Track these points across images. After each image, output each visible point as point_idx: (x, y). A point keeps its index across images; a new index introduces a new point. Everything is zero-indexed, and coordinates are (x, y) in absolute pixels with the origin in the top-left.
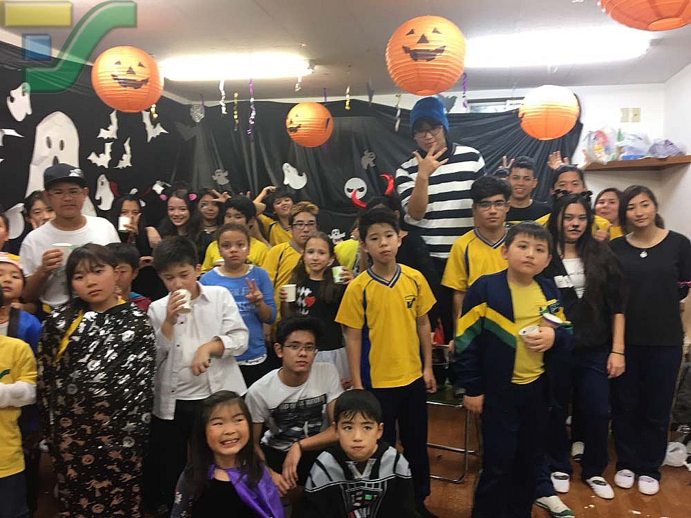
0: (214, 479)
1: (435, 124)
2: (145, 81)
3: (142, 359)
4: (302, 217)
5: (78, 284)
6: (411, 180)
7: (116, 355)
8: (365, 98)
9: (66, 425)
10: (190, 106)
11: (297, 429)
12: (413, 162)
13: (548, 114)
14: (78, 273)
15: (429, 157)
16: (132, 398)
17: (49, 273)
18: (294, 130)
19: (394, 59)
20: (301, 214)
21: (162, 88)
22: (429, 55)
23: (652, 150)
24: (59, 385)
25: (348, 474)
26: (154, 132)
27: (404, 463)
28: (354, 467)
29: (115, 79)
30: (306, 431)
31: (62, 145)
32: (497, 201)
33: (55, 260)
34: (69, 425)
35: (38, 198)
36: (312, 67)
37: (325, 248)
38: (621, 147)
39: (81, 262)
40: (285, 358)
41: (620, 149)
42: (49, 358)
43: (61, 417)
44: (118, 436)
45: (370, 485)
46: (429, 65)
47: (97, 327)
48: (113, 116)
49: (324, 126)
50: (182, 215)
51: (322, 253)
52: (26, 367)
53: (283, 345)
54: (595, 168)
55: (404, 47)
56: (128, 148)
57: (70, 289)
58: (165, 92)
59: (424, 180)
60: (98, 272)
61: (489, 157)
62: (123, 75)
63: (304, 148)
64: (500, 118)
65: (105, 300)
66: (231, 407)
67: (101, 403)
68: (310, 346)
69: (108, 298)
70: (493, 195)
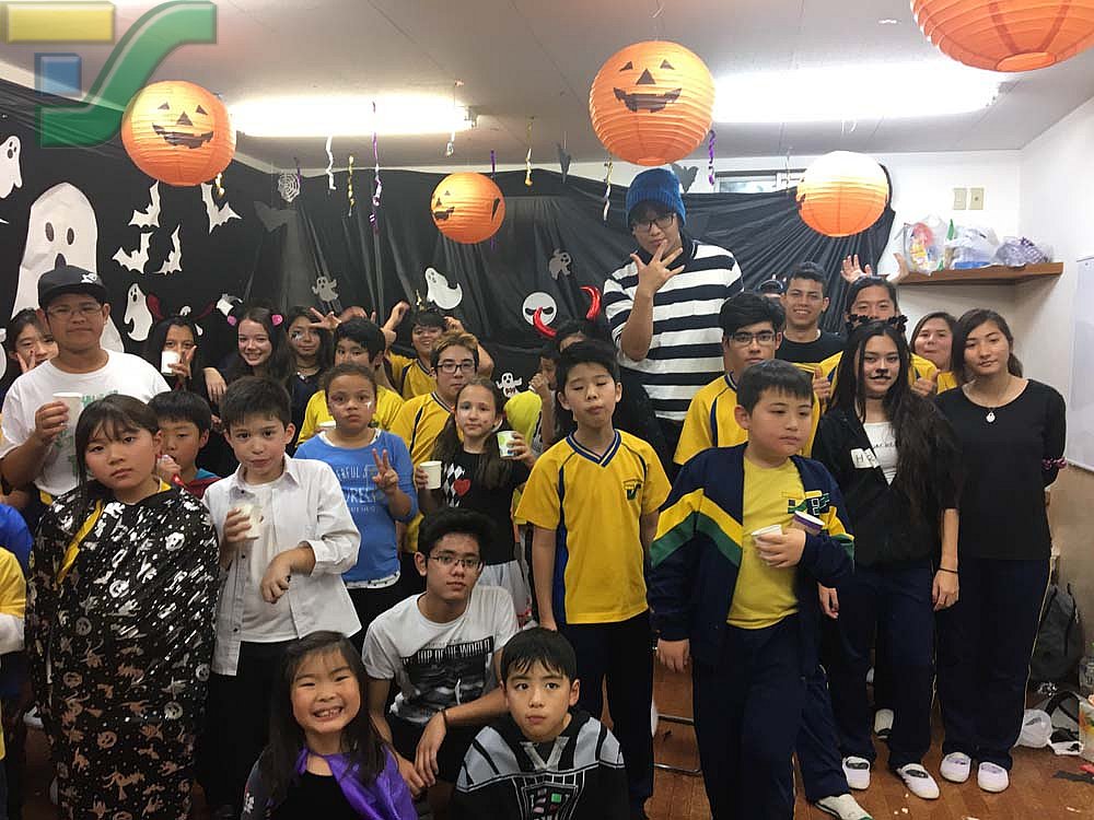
0: (306, 771)
1: (664, 210)
2: (208, 137)
3: (197, 578)
4: (452, 353)
5: (93, 458)
6: (627, 297)
7: (154, 572)
8: (556, 168)
9: (73, 684)
10: (277, 176)
11: (444, 690)
12: (631, 270)
13: (842, 197)
14: (94, 441)
15: (656, 263)
16: (180, 640)
17: (47, 440)
18: (444, 216)
19: (601, 107)
20: (450, 348)
21: (234, 149)
22: (655, 103)
23: (1002, 254)
24: (63, 619)
25: (525, 762)
26: (218, 216)
27: (612, 743)
28: (534, 751)
29: (158, 133)
30: (458, 696)
31: (71, 236)
32: (763, 332)
33: (57, 418)
34: (77, 684)
35: (30, 321)
36: (472, 117)
37: (490, 402)
38: (954, 249)
39: (100, 424)
40: (429, 578)
41: (952, 252)
42: (47, 578)
43: (64, 671)
44: (157, 701)
45: (559, 780)
46: (655, 118)
47: (125, 528)
48: (154, 190)
49: (491, 210)
50: (259, 348)
51: (483, 408)
52: (11, 592)
53: (428, 556)
54: (915, 282)
55: (616, 90)
56: (177, 243)
57: (81, 466)
58: (240, 154)
59: (647, 299)
60: (128, 440)
61: (748, 263)
62: (172, 127)
63: (460, 244)
64: (767, 202)
65: (139, 485)
66: (330, 657)
67: (129, 649)
68: (470, 558)
69: (144, 481)
70: (757, 321)
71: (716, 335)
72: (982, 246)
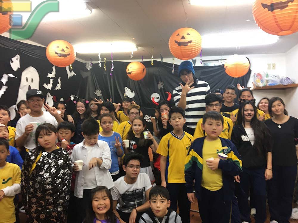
2: (69, 55)
3: (66, 172)
4: (134, 110)
5: (40, 140)
6: (179, 95)
7: (55, 170)
8: (160, 60)
9: (34, 201)
10: (86, 63)
11: (132, 203)
12: (180, 88)
13: (237, 67)
14: (41, 135)
15: (187, 86)
16: (62, 189)
18: (130, 73)
19: (172, 45)
20: (132, 109)
21: (75, 57)
23: (281, 81)
24: (31, 183)
26: (70, 74)
27: (179, 218)
28: (157, 220)
29: (56, 54)
30: (136, 204)
31: (32, 80)
32: (217, 104)
34: (35, 201)
35: (23, 103)
36: (137, 48)
37: (141, 123)
39: (42, 131)
40: (127, 172)
41: (267, 81)
42: (27, 172)
43: (32, 197)
44: (56, 205)
46: (186, 48)
47: (48, 159)
48: (54, 68)
49: (142, 72)
50: (82, 110)
51: (140, 125)
53: (126, 166)
54: (258, 89)
55: (175, 41)
56: (59, 81)
57: (37, 142)
58: (77, 58)
59: (184, 95)
60: (49, 135)
62: (60, 52)
63: (134, 81)
64: (216, 68)
65: (52, 147)
66: (102, 193)
67: (49, 192)
68: (138, 166)
69: (53, 146)
70: (214, 101)
71: (204, 105)
72: (275, 79)
